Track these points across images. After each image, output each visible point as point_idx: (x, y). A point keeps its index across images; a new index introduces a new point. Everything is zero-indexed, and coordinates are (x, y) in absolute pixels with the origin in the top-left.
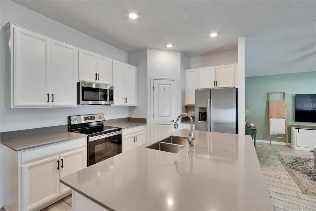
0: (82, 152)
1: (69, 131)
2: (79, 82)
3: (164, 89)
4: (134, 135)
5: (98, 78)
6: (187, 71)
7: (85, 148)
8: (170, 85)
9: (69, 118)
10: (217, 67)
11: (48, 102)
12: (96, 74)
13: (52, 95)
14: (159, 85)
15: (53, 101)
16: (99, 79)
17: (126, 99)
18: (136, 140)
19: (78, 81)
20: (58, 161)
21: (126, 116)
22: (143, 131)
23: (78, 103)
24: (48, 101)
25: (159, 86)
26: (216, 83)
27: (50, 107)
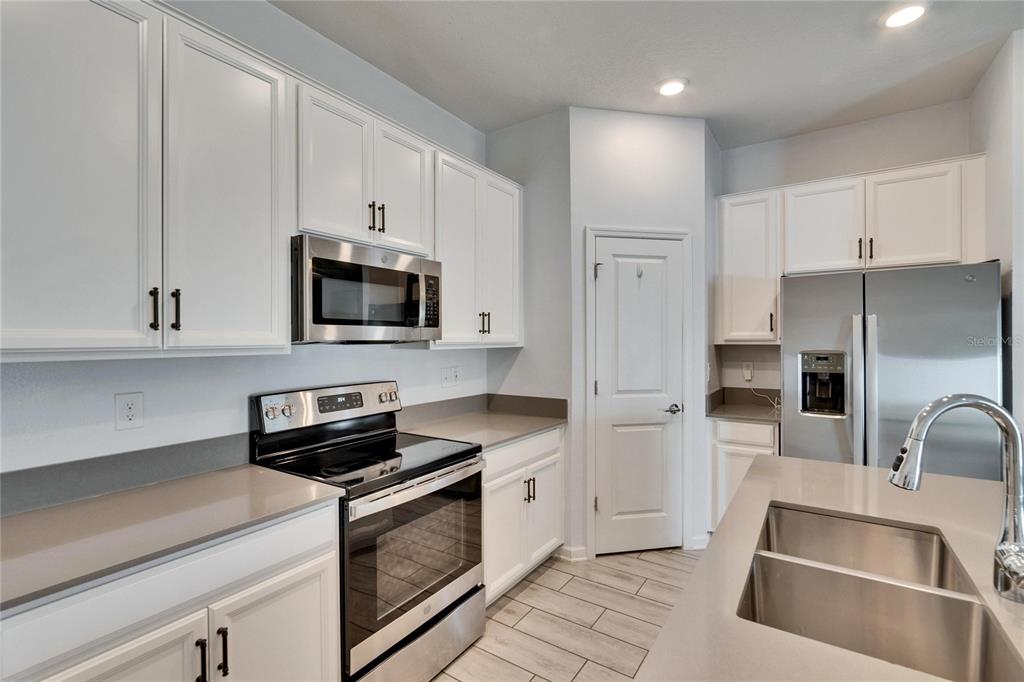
0: (317, 575)
1: (253, 461)
2: (301, 237)
3: (640, 276)
4: (525, 473)
5: (378, 225)
6: (727, 201)
7: (332, 557)
8: (664, 258)
9: (255, 402)
10: (872, 179)
11: (152, 331)
12: (372, 206)
13: (173, 295)
14: (620, 260)
15: (176, 326)
16: (382, 230)
17: (486, 318)
18: (532, 494)
19: (295, 234)
20: (201, 644)
21: (477, 387)
22: (554, 452)
23: (297, 335)
24: (152, 326)
25: (617, 263)
26: (866, 247)
27: (162, 356)
